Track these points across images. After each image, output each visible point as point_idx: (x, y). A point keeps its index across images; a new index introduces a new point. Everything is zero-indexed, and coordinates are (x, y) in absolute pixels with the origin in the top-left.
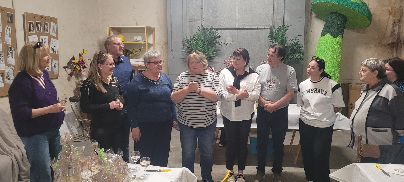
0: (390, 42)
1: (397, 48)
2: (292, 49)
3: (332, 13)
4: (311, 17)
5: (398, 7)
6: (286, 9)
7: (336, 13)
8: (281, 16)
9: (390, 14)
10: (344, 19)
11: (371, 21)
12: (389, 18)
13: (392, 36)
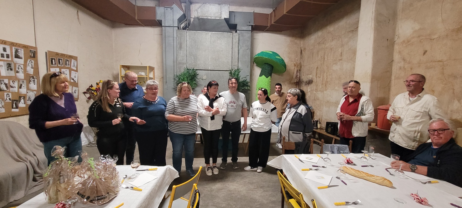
0: (295, 81)
1: (299, 85)
2: (243, 84)
3: (265, 63)
4: (254, 65)
5: (299, 62)
6: (239, 60)
7: (268, 64)
8: (237, 64)
9: (295, 66)
10: (272, 67)
11: (286, 69)
12: (295, 68)
13: (296, 78)
